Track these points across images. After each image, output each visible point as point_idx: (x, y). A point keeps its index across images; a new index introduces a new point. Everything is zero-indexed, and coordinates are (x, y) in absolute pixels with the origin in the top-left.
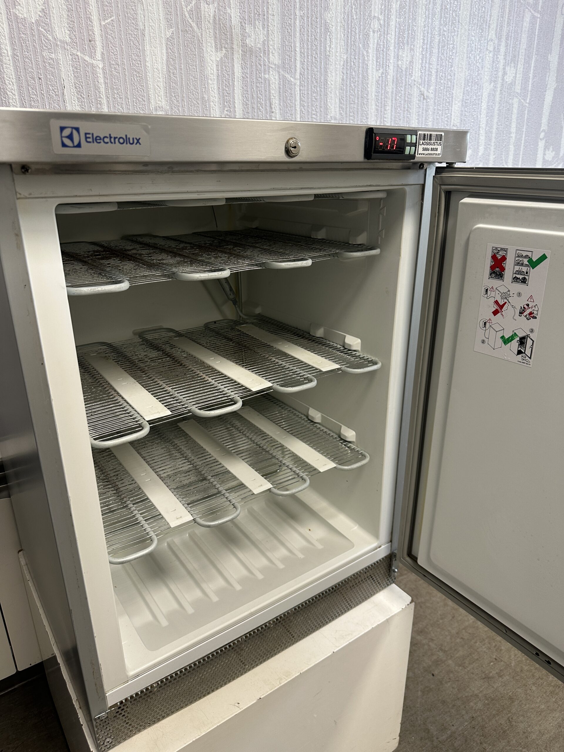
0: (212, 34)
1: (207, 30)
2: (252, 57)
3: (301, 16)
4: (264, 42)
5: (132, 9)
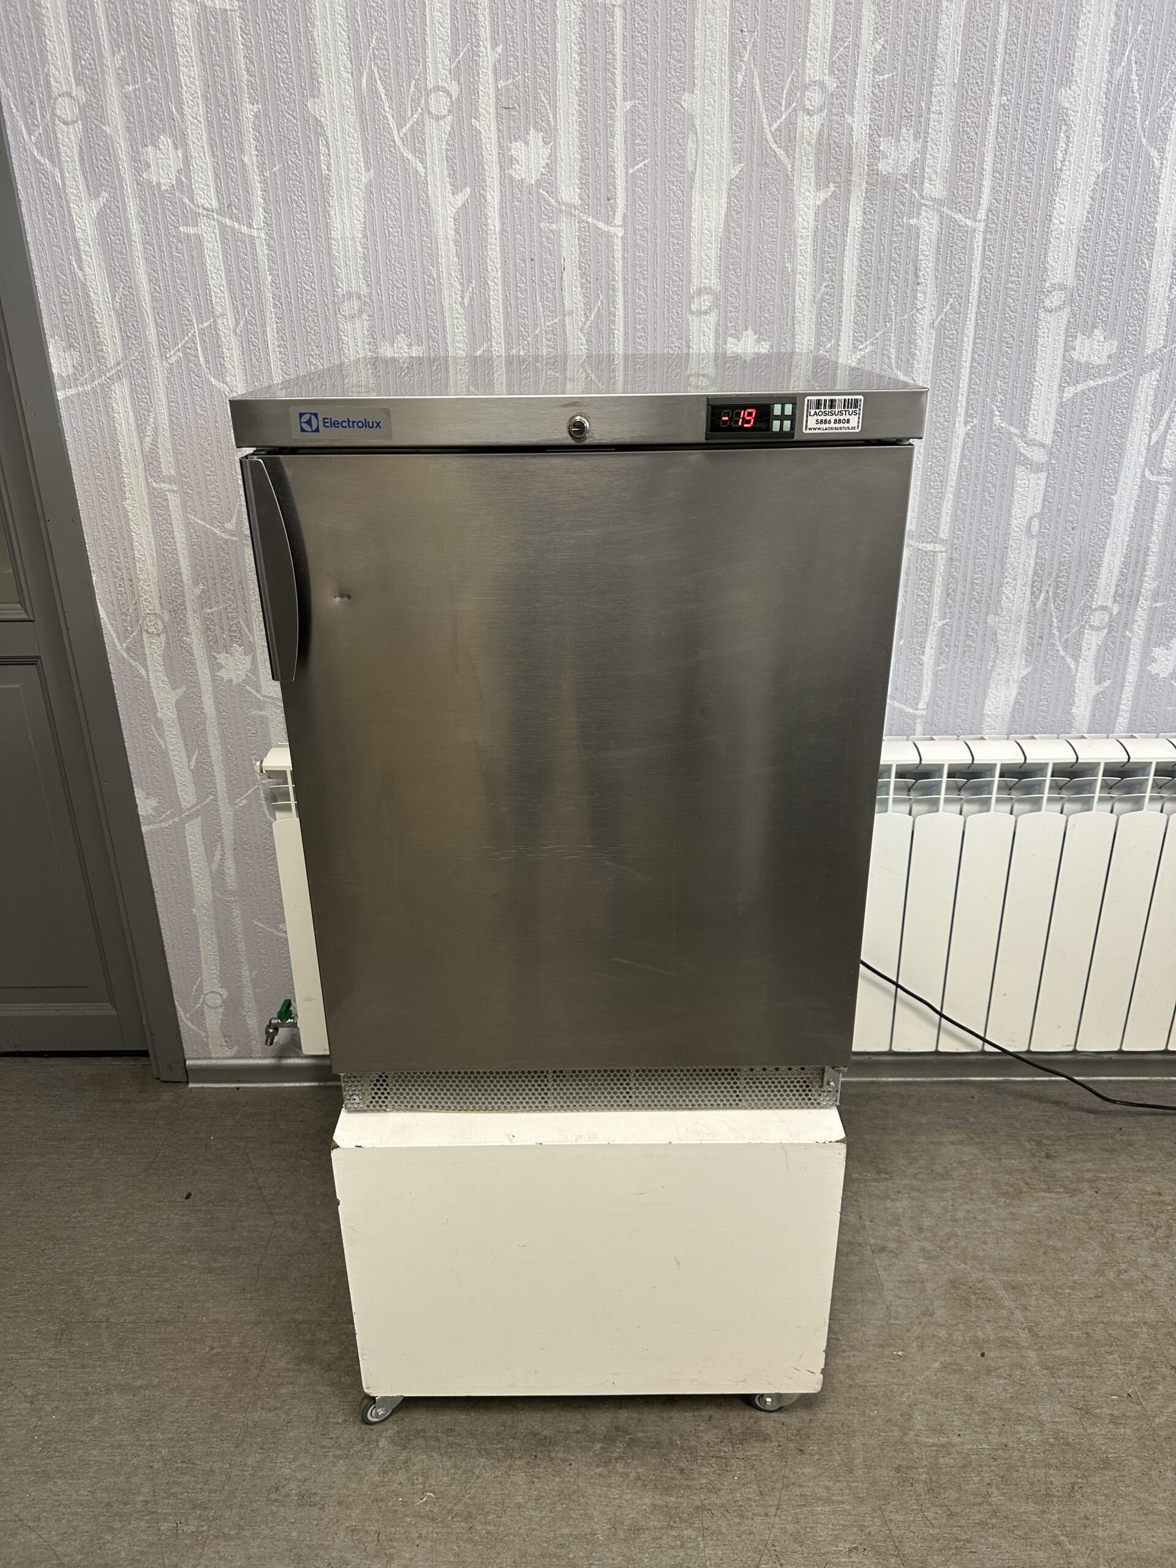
0: (812, 163)
1: (804, 158)
2: (886, 193)
3: (1003, 105)
4: (914, 164)
5: (679, 143)
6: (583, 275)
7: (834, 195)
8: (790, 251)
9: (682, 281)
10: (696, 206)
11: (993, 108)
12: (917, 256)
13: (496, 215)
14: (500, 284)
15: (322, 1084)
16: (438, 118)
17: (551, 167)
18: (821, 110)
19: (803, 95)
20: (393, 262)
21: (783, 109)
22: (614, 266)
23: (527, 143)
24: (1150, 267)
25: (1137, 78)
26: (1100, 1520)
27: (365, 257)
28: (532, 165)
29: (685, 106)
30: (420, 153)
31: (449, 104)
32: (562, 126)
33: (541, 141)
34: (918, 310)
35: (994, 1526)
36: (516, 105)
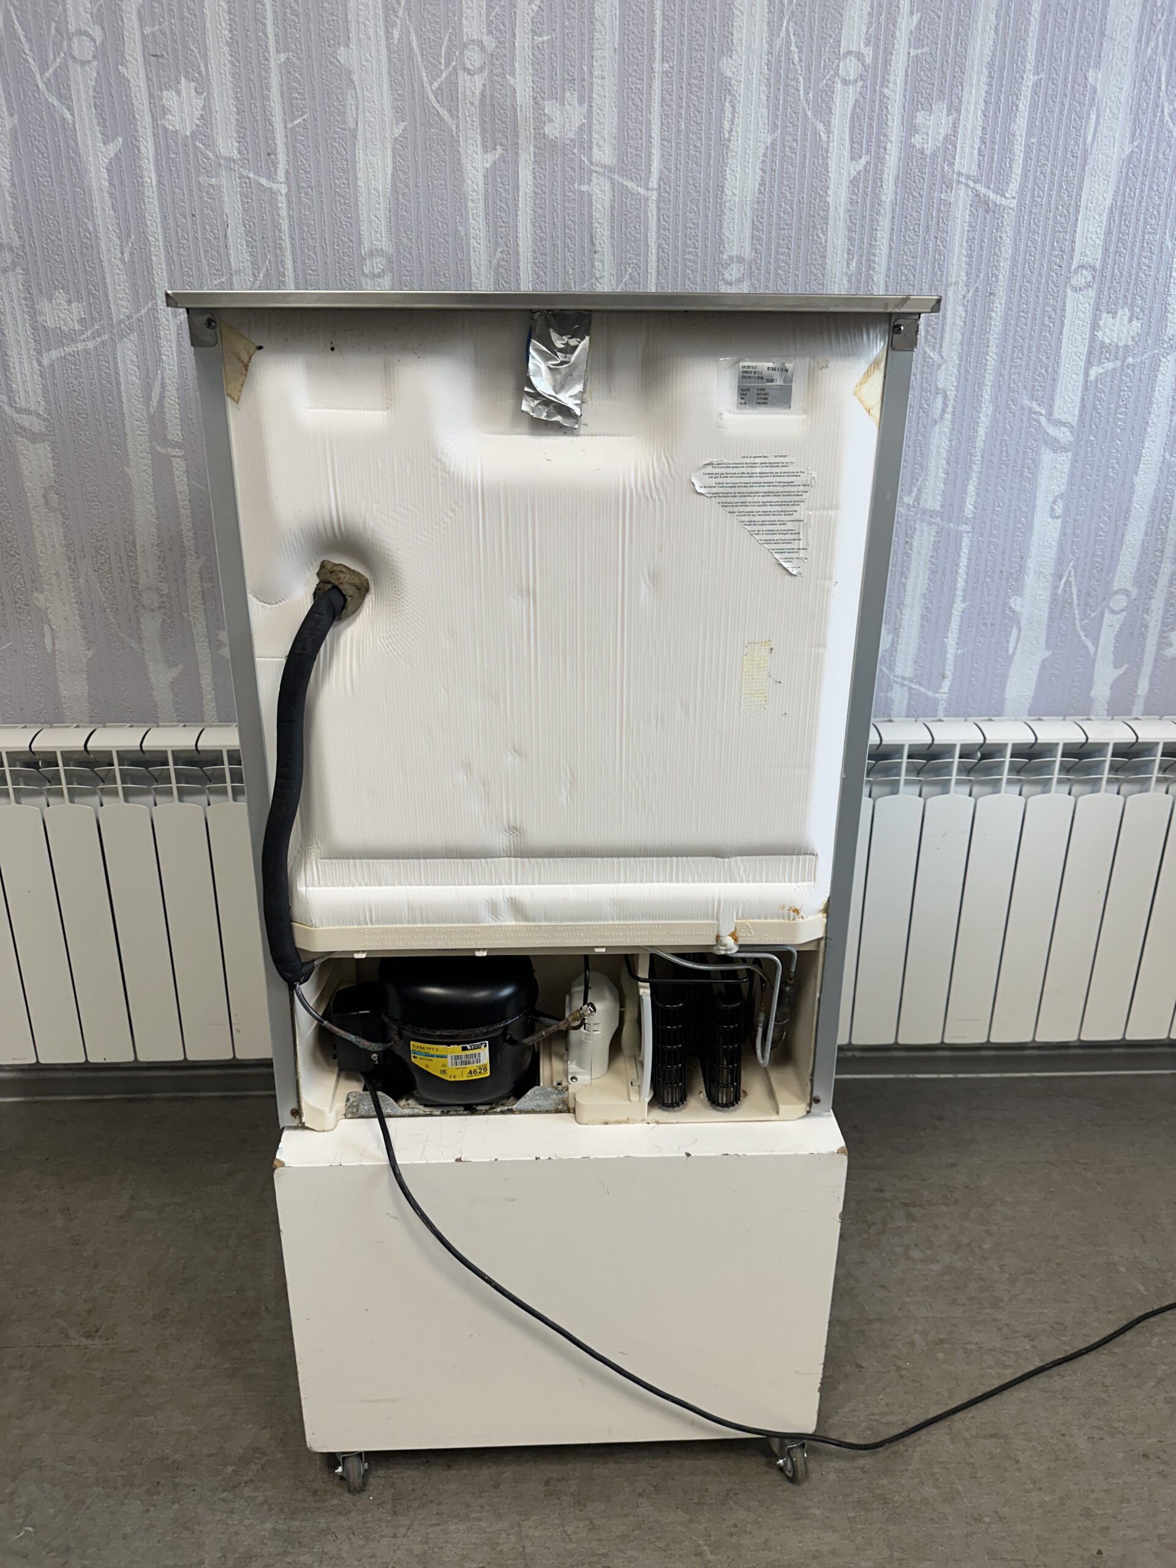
0: (477, 124)
1: (468, 118)
2: (555, 157)
3: (666, 72)
4: (581, 128)
5: (338, 99)
6: (248, 232)
7: (502, 158)
8: (462, 215)
9: (352, 242)
10: (360, 164)
11: (656, 74)
12: (591, 223)
13: (152, 167)
14: (160, 239)
15: (29, 1099)
16: (83, 63)
17: (206, 118)
18: (482, 69)
19: (462, 54)
20: (45, 213)
21: (443, 67)
22: (280, 224)
23: (179, 93)
24: (826, 241)
25: (797, 50)
26: (749, 1527)
27: (15, 207)
28: (186, 116)
29: (342, 61)
30: (66, 99)
31: (93, 49)
32: (214, 77)
33: (193, 90)
34: (596, 279)
35: (635, 1538)
36: (165, 53)
